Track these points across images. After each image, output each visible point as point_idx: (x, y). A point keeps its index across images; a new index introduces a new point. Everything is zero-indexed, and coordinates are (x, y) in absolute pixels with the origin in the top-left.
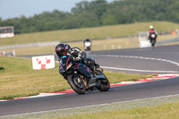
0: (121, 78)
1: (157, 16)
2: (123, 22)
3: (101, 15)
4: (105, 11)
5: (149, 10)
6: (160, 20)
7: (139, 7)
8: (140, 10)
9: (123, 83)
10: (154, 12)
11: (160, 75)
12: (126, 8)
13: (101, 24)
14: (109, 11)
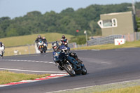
0: (21, 77)
1: (49, 29)
2: (23, 34)
3: (5, 29)
4: (9, 25)
5: (42, 24)
6: (51, 31)
7: (35, 22)
8: (36, 24)
9: (23, 81)
10: (46, 25)
11: (52, 75)
12: (24, 23)
13: (6, 36)
14: (11, 25)
